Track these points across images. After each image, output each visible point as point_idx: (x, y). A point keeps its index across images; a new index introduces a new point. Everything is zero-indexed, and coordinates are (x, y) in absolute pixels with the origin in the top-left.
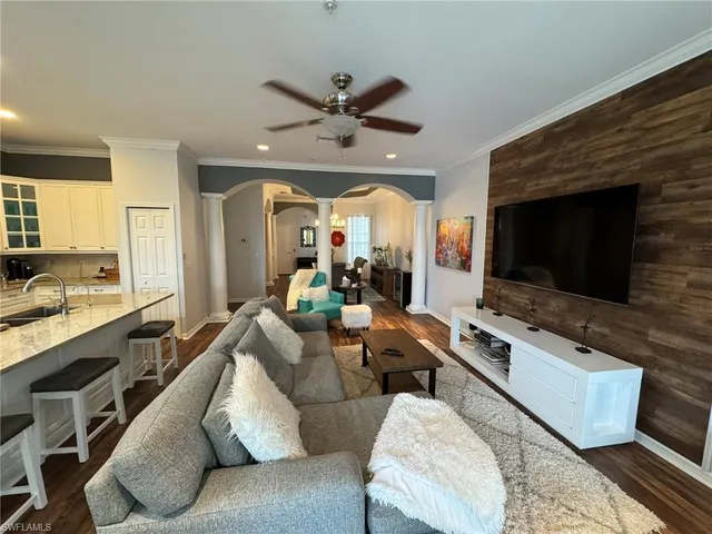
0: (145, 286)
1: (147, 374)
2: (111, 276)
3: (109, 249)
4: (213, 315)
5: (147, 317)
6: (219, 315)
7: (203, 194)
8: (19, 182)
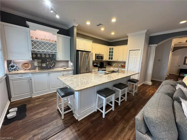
0: (130, 70)
1: (130, 91)
2: (123, 67)
3: (124, 61)
4: (146, 82)
5: (132, 77)
6: (147, 82)
7: (150, 45)
8: (111, 47)
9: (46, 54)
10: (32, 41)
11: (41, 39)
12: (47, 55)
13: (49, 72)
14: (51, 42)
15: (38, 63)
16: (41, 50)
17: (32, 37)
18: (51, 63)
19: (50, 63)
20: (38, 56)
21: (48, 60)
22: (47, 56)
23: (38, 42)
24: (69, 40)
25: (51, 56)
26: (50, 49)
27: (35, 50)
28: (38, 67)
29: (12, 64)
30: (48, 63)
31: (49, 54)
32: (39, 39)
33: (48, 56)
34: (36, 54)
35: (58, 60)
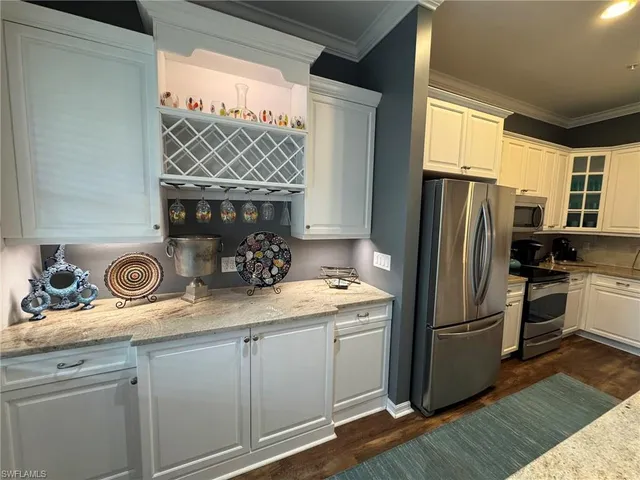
8: (589, 153)
9: (245, 202)
10: (167, 121)
11: (218, 109)
12: (248, 206)
13: (249, 327)
14: (275, 127)
15: (198, 257)
16: (214, 179)
17: (168, 95)
18: (269, 254)
19: (259, 255)
20: (199, 215)
21: (251, 237)
22: (249, 217)
23: (199, 125)
24: (372, 115)
25: (268, 214)
26: (264, 170)
27: (184, 177)
28: (199, 280)
29: (62, 265)
30: (250, 255)
31: (258, 204)
32: (207, 110)
33: (255, 216)
34: (190, 205)
35: (305, 235)
